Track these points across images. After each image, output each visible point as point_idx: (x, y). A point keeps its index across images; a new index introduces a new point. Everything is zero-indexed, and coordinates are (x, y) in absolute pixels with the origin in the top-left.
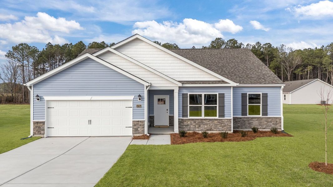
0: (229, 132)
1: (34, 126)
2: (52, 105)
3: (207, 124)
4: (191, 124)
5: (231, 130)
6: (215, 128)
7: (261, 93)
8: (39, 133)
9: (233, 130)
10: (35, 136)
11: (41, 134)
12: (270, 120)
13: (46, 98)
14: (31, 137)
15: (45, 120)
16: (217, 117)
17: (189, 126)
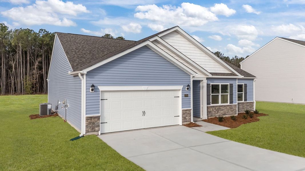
0: (235, 115)
1: (87, 122)
2: (106, 96)
3: (222, 110)
4: (213, 111)
5: (236, 114)
6: (228, 113)
7: (243, 84)
8: (93, 130)
9: (238, 114)
10: (88, 134)
11: (95, 131)
12: (248, 104)
13: (101, 88)
14: (83, 136)
15: (100, 115)
16: (228, 104)
17: (211, 113)
